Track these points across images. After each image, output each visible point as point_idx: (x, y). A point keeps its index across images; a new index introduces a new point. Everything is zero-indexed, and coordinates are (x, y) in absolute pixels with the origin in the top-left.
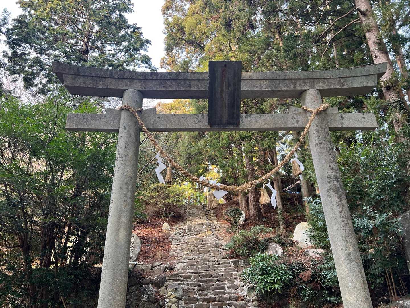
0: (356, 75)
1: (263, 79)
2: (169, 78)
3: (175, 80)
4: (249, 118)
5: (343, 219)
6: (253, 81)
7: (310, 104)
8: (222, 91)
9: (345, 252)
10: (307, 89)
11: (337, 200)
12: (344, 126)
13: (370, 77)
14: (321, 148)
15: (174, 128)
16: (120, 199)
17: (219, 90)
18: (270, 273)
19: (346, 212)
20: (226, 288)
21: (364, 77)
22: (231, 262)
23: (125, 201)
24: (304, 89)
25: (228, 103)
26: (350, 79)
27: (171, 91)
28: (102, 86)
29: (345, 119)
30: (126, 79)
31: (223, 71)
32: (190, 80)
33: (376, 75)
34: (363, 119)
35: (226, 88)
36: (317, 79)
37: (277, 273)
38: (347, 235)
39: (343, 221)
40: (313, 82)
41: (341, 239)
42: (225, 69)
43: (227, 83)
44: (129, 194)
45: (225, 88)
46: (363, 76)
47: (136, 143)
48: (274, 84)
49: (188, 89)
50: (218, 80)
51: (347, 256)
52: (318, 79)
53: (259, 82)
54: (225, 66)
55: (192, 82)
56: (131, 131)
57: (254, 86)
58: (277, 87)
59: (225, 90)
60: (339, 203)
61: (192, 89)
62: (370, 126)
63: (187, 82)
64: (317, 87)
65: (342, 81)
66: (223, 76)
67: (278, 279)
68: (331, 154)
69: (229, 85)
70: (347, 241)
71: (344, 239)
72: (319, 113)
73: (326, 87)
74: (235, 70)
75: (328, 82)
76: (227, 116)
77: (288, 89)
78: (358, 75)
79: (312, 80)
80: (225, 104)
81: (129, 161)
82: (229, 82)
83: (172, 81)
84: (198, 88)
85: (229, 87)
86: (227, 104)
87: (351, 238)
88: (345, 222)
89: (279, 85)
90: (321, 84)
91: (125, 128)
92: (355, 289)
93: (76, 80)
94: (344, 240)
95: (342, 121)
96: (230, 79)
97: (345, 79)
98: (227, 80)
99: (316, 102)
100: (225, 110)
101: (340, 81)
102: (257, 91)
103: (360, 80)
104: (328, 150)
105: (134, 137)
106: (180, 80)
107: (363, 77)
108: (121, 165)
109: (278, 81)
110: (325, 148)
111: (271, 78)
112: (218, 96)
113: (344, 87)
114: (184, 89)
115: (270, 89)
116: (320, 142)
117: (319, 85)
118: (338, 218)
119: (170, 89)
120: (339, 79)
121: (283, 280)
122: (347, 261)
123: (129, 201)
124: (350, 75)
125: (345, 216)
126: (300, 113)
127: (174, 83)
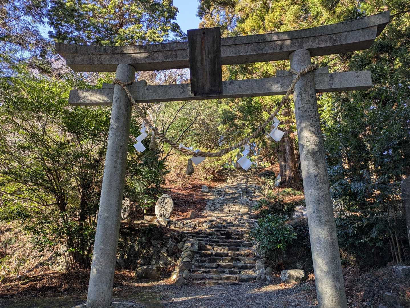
0: (351, 30)
1: (249, 43)
2: (156, 50)
3: (161, 51)
4: (233, 85)
5: (318, 183)
6: (238, 46)
7: (296, 66)
8: (202, 60)
9: (317, 215)
10: (294, 50)
11: (314, 164)
12: (333, 87)
13: (368, 30)
14: (303, 112)
15: (161, 98)
16: (111, 165)
17: (199, 58)
18: (275, 233)
19: (322, 176)
20: (241, 245)
21: (361, 31)
22: (256, 222)
23: (115, 167)
24: (291, 50)
25: (209, 71)
26: (345, 34)
27: (158, 63)
28: (97, 62)
29: (335, 79)
30: (118, 54)
31: (202, 39)
32: (176, 50)
33: (376, 28)
34: (356, 78)
35: (206, 56)
36: (306, 37)
37: (282, 233)
38: (320, 198)
39: (317, 185)
40: (302, 42)
41: (314, 202)
42: (204, 37)
43: (207, 51)
44: (119, 161)
45: (204, 55)
46: (359, 29)
47: (126, 114)
48: (259, 47)
49: (174, 59)
50: (198, 48)
51: (318, 218)
52: (308, 37)
53: (244, 46)
54: (204, 33)
55: (178, 52)
56: (121, 103)
57: (239, 51)
58: (261, 51)
59: (205, 58)
60: (316, 167)
61: (178, 59)
62: (363, 85)
63: (174, 53)
64: (306, 46)
65: (334, 37)
66: (202, 44)
67: (281, 239)
68: (312, 118)
69: (209, 53)
70: (319, 204)
71: (317, 202)
72: (303, 75)
73: (315, 46)
74: (213, 37)
75: (319, 40)
76: (209, 84)
77: (274, 51)
78: (354, 29)
79: (300, 40)
80: (206, 72)
81: (120, 131)
82: (208, 50)
83: (159, 52)
84: (183, 58)
85: (208, 55)
86: (208, 73)
87: (324, 201)
88: (319, 186)
89: (264, 48)
90: (310, 43)
91: (116, 101)
92: (323, 250)
93: (76, 58)
94: (316, 204)
95: (332, 82)
96: (209, 46)
97: (338, 34)
98: (206, 48)
99: (302, 64)
100: (207, 78)
101: (332, 38)
102: (242, 56)
103: (356, 34)
104: (310, 113)
105: (124, 109)
106: (167, 51)
107: (359, 31)
108: (112, 135)
109: (263, 44)
110: (307, 112)
111: (256, 41)
112: (199, 65)
113: (337, 44)
114: (170, 60)
115: (255, 53)
116: (303, 105)
117: (308, 44)
118: (312, 182)
119: (158, 61)
120: (331, 36)
121: (286, 240)
122: (318, 224)
123: (119, 167)
124: (345, 30)
125: (321, 180)
126: (286, 76)
127: (161, 55)
